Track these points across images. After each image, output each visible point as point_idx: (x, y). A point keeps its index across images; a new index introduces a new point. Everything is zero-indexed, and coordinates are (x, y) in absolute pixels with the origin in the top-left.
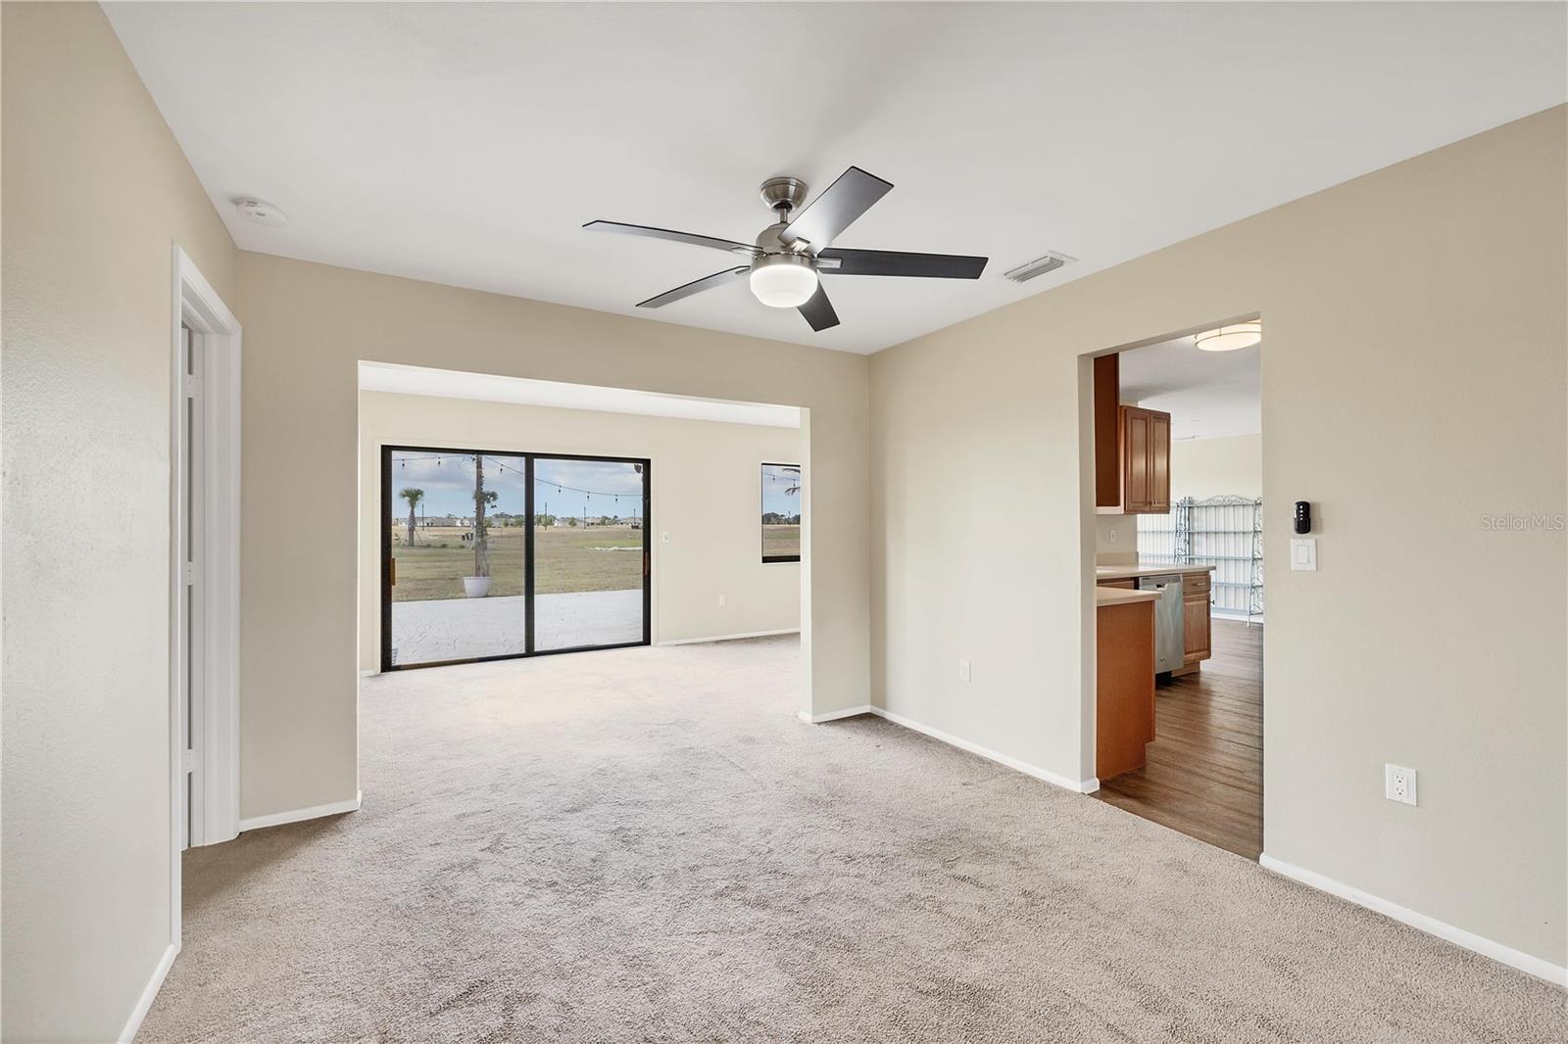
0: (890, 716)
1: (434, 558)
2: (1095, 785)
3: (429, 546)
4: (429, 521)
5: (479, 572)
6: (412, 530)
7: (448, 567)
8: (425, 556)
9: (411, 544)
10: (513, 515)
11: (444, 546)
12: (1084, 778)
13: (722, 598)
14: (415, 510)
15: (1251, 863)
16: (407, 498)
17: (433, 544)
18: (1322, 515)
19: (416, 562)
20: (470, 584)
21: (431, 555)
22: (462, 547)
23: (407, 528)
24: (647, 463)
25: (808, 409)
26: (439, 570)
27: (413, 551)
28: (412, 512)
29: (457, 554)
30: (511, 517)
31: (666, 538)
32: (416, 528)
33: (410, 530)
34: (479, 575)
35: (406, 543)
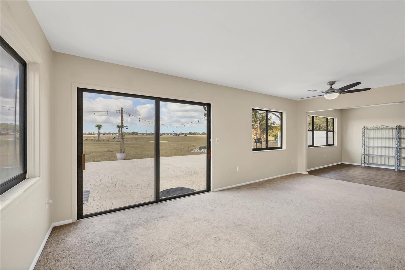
1: (105, 144)
3: (104, 141)
4: (104, 134)
5: (122, 151)
6: (99, 136)
8: (103, 144)
9: (99, 140)
11: (108, 141)
13: (238, 168)
14: (100, 130)
19: (100, 146)
20: (119, 155)
21: (104, 143)
22: (113, 141)
24: (209, 106)
26: (107, 148)
27: (99, 142)
28: (99, 131)
29: (112, 143)
31: (218, 141)
32: (100, 136)
33: (98, 136)
34: (122, 152)
35: (97, 140)
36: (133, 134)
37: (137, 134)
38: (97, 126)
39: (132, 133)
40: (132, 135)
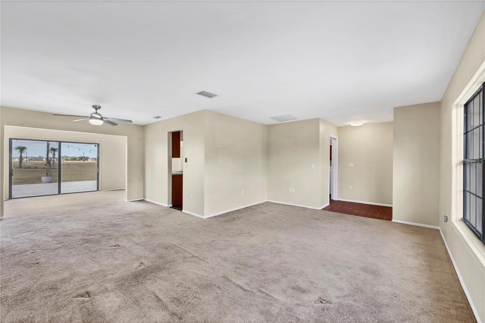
0: (146, 200)
2: (171, 205)
3: (29, 168)
4: (30, 159)
7: (38, 175)
8: (27, 171)
9: (21, 167)
10: (70, 157)
12: (168, 204)
15: (180, 211)
16: (19, 150)
17: (30, 167)
18: (188, 160)
19: (22, 173)
20: (44, 179)
21: (30, 171)
23: (19, 161)
24: (98, 144)
25: (127, 137)
27: (21, 169)
28: (21, 155)
30: (69, 157)
32: (23, 161)
33: (20, 162)
34: (48, 176)
35: (18, 167)
36: (81, 158)
37: (87, 159)
38: (17, 148)
39: (79, 157)
40: (79, 160)
